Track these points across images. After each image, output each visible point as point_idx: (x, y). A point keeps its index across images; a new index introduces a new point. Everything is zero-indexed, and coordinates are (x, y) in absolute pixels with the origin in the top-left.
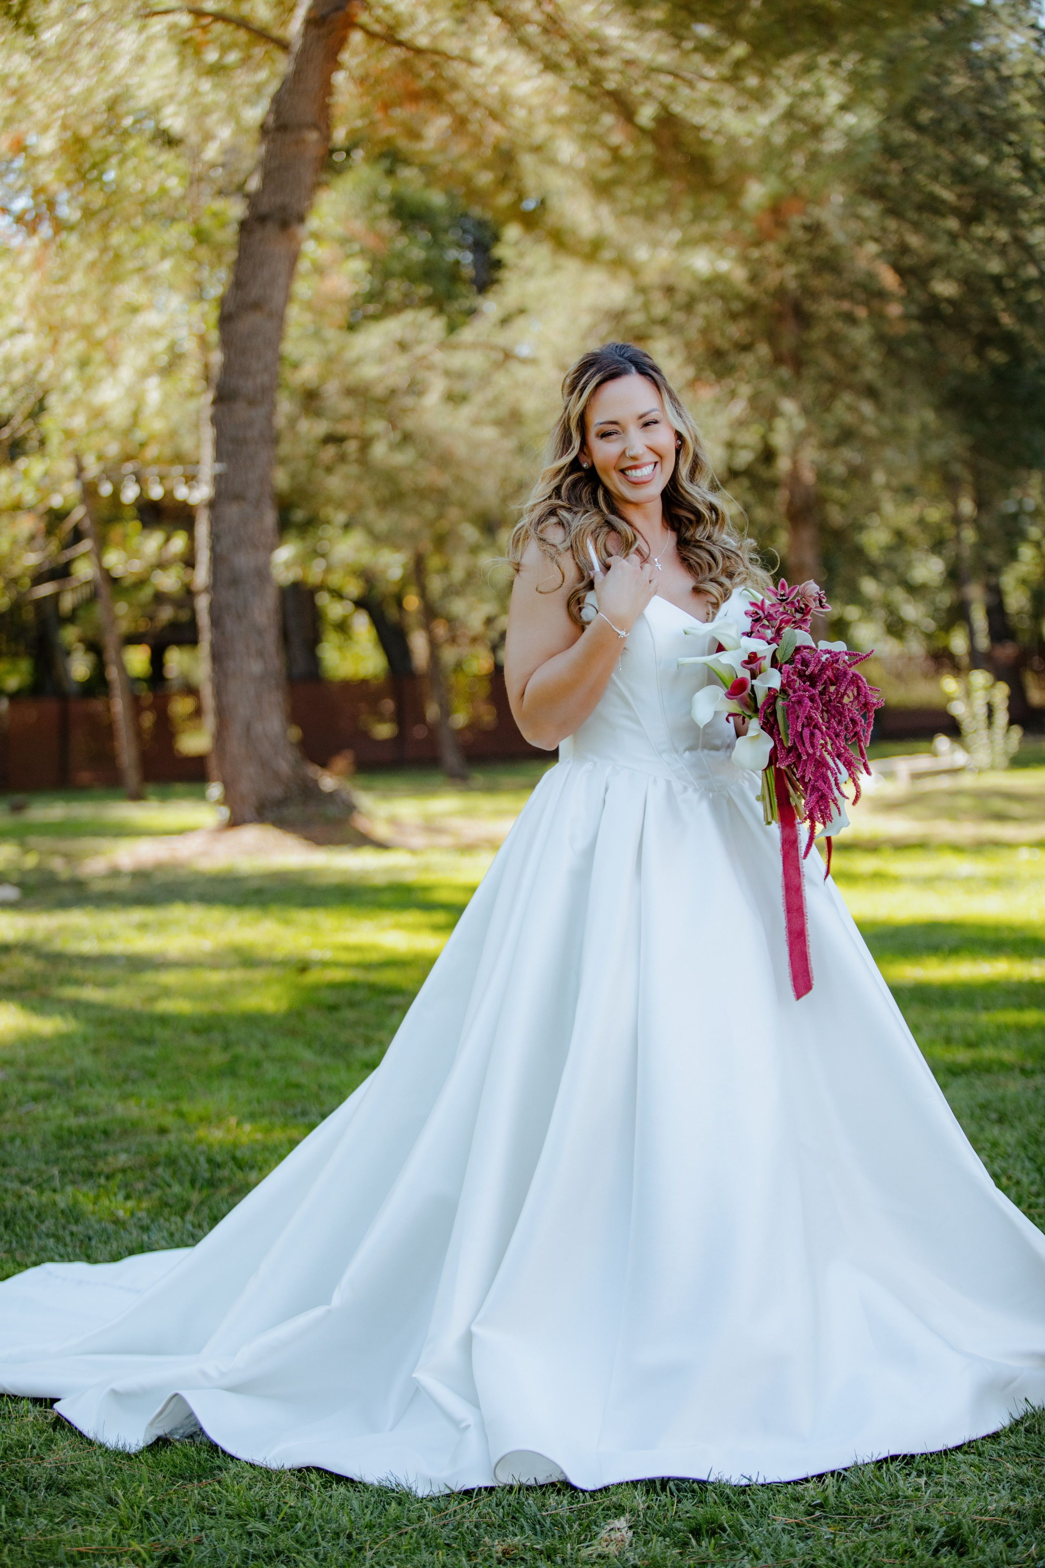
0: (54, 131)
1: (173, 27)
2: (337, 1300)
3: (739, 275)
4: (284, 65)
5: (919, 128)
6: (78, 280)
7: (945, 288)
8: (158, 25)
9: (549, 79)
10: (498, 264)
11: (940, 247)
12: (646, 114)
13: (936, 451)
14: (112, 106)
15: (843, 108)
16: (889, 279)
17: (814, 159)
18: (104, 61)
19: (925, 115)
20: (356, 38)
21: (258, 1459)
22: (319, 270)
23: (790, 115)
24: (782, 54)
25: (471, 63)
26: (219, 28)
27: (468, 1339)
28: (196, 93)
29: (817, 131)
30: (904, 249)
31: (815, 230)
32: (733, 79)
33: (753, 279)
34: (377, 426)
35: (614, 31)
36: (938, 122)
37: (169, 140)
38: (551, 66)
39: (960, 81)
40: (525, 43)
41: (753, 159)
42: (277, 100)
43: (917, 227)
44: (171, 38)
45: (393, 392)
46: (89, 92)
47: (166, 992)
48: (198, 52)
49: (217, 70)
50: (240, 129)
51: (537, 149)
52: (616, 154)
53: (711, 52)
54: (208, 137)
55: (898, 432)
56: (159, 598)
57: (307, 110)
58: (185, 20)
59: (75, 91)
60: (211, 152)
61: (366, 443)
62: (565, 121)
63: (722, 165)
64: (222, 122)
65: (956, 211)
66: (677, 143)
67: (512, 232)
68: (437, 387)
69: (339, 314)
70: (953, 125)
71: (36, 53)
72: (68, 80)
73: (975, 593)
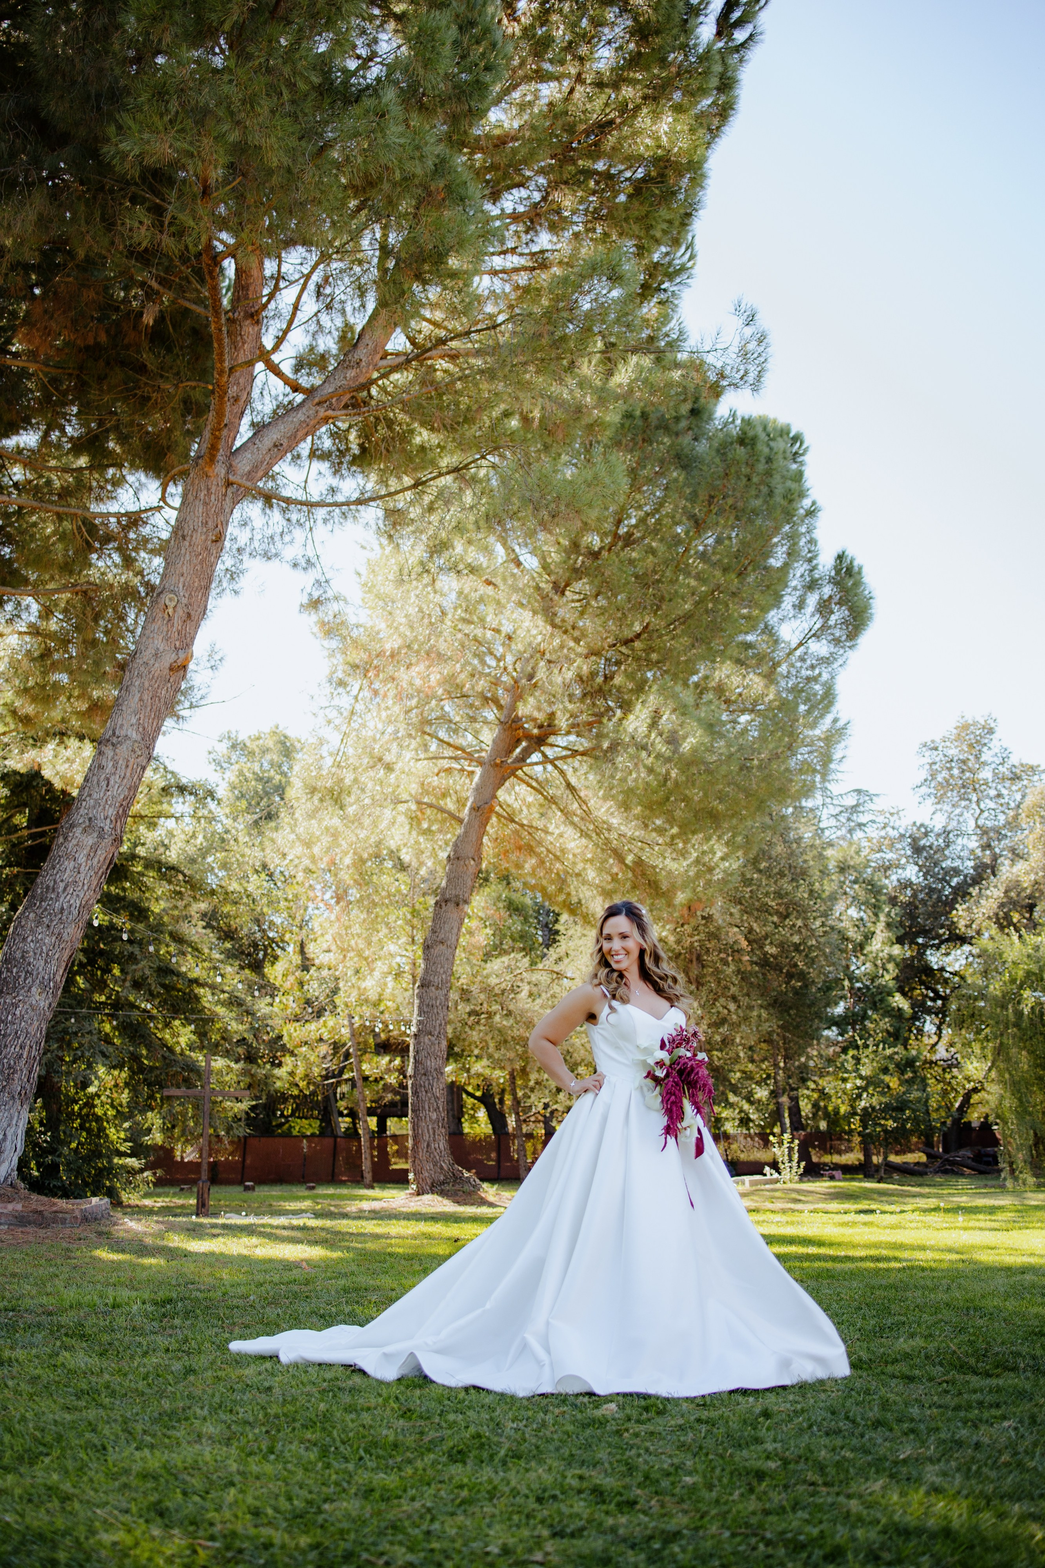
0: (350, 855)
1: (409, 809)
2: (488, 1306)
3: (672, 939)
4: (459, 831)
5: (760, 871)
6: (356, 929)
7: (771, 950)
8: (402, 808)
9: (584, 841)
10: (557, 932)
11: (769, 928)
12: (629, 859)
13: (766, 1027)
14: (379, 844)
15: (722, 859)
16: (744, 944)
17: (709, 883)
18: (375, 824)
19: (763, 865)
20: (494, 819)
21: (446, 1383)
22: (471, 933)
23: (697, 861)
24: (694, 832)
25: (547, 832)
26: (428, 811)
27: (548, 1323)
28: (417, 842)
29: (711, 870)
30: (751, 930)
31: (708, 918)
32: (671, 844)
33: (678, 942)
34: (496, 1007)
35: (615, 821)
36: (769, 868)
37: (402, 867)
38: (584, 834)
39: (779, 849)
40: (573, 823)
41: (679, 882)
42: (456, 845)
43: (757, 919)
44: (406, 815)
45: (503, 991)
46: (368, 838)
47: (391, 1245)
48: (419, 823)
49: (428, 832)
50: (438, 862)
51: (578, 875)
52: (614, 878)
53: (660, 831)
54: (422, 864)
55: (746, 1019)
56: (387, 1088)
57: (470, 851)
58: (414, 807)
59: (362, 836)
60: (423, 872)
61: (490, 1015)
62: (591, 861)
63: (664, 886)
64: (429, 857)
65: (777, 913)
66: (644, 874)
67: (564, 917)
68: (525, 989)
69: (479, 954)
70: (775, 871)
71: (343, 818)
72: (358, 831)
73: (784, 1099)
